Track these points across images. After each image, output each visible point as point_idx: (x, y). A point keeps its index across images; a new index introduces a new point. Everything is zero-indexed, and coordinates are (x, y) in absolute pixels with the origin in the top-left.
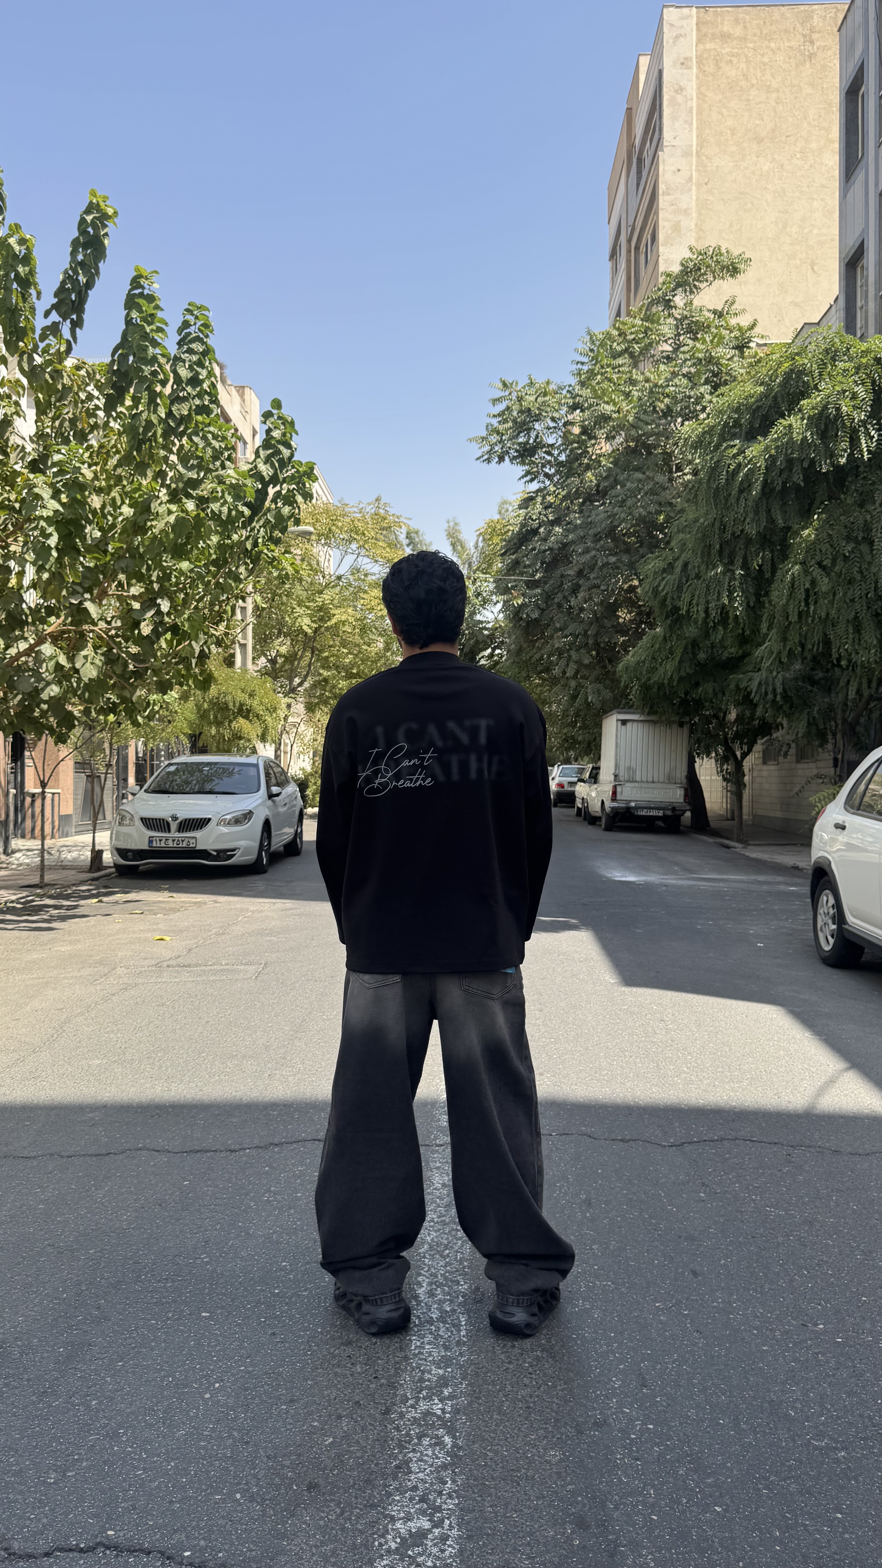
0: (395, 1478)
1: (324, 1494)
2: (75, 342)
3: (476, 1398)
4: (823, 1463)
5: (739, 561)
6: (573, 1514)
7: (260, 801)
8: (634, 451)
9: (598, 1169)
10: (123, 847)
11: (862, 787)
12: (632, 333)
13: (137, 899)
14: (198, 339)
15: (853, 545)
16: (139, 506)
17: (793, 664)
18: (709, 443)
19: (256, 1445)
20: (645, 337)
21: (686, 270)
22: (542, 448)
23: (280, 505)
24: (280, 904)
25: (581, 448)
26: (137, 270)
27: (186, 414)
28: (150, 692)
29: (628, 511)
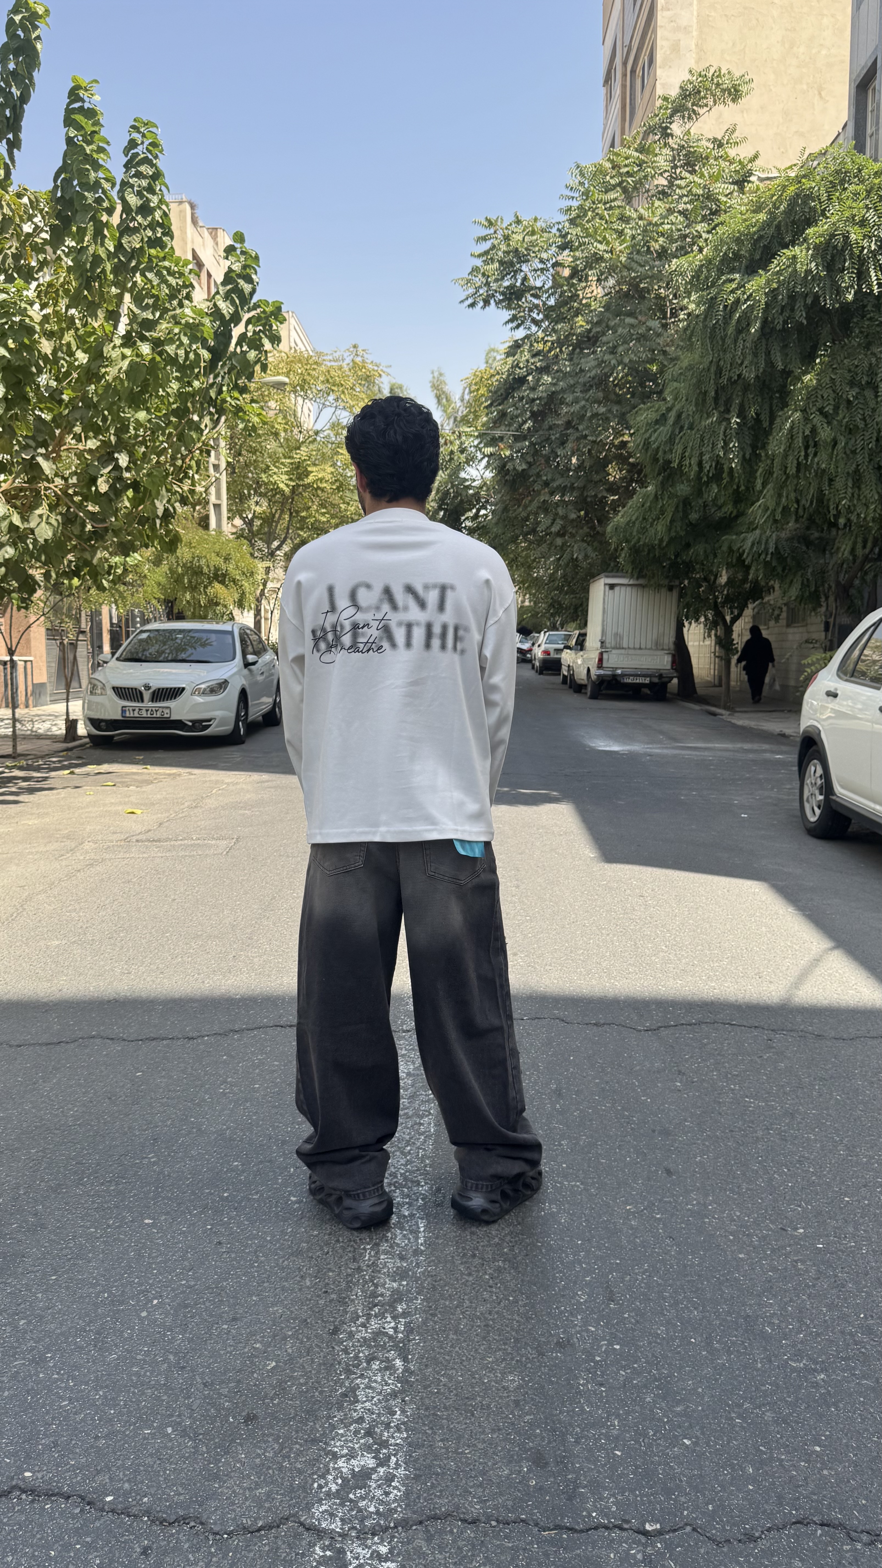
0: (340, 1408)
1: (262, 1427)
3: (431, 1315)
4: (800, 1387)
5: (735, 409)
6: (532, 1448)
7: (235, 670)
8: (627, 295)
9: (570, 1056)
10: (96, 717)
11: (856, 653)
12: (626, 166)
13: (111, 770)
14: (146, 161)
15: (857, 390)
16: (92, 351)
17: (788, 523)
18: (707, 278)
19: (193, 1371)
20: (639, 170)
21: (685, 94)
22: (529, 291)
23: (245, 348)
24: (256, 776)
25: (571, 291)
26: (74, 79)
27: (138, 246)
28: (111, 554)
29: (619, 358)
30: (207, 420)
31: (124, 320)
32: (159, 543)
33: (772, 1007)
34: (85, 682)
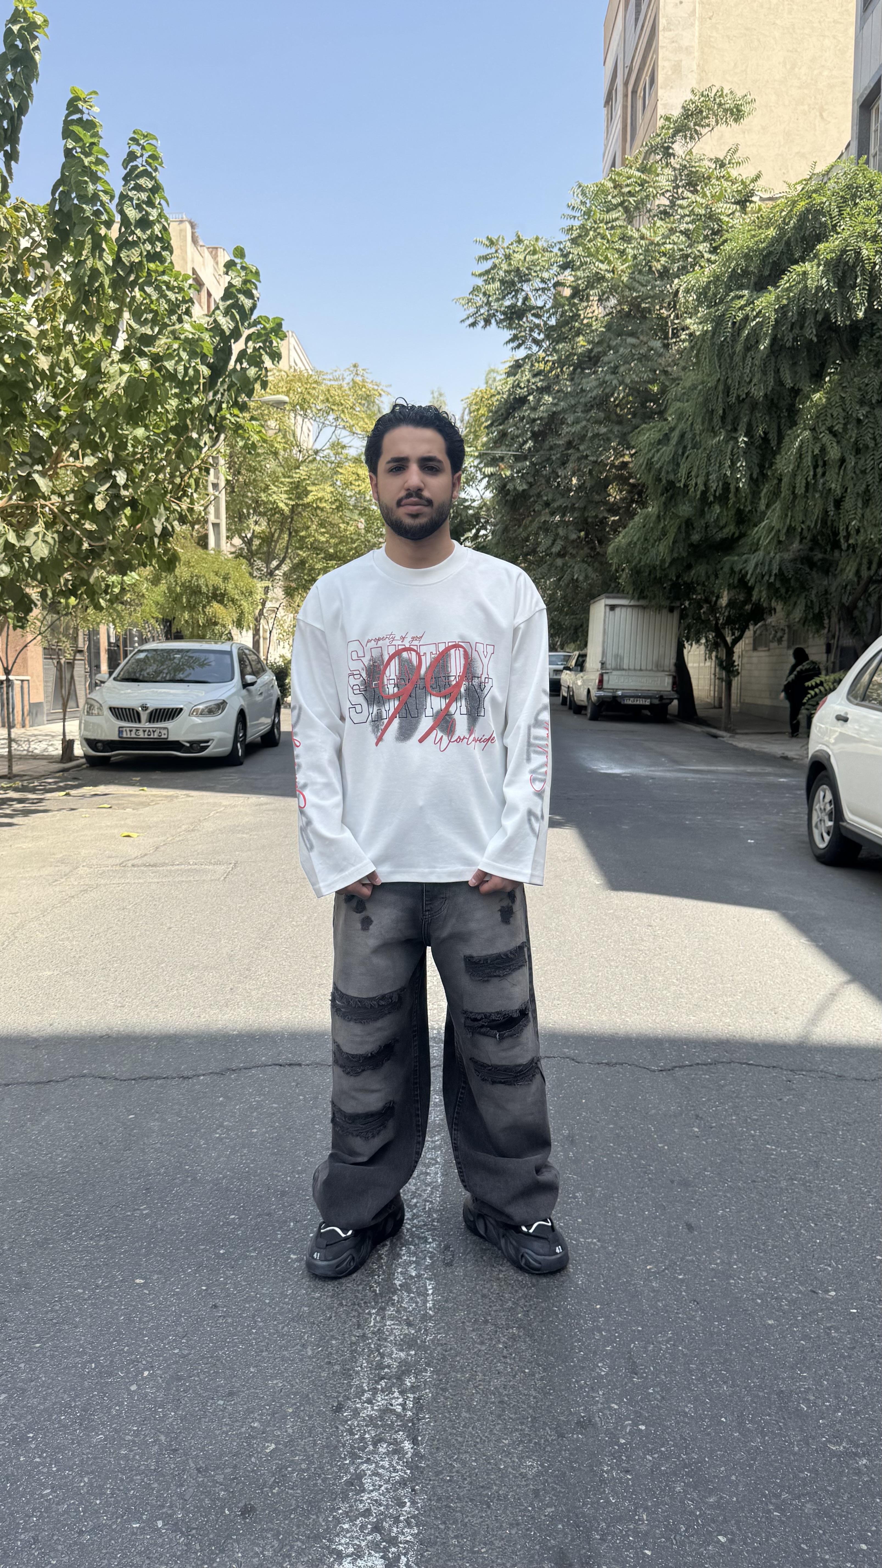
0: (345, 1498)
1: (261, 1520)
2: (11, 179)
3: (442, 1389)
4: (841, 1473)
5: (742, 428)
6: (554, 1547)
7: (234, 690)
8: (628, 314)
9: (582, 1099)
10: (93, 737)
11: (866, 677)
12: (627, 185)
13: (107, 792)
14: (146, 174)
15: (867, 409)
16: (90, 366)
17: (792, 543)
18: (715, 295)
19: (186, 1454)
20: (641, 190)
21: (687, 114)
22: (530, 311)
23: (245, 365)
24: (254, 799)
25: (572, 311)
26: (73, 91)
27: (137, 260)
28: (108, 573)
29: (620, 378)
30: (206, 437)
31: (122, 337)
32: (158, 562)
33: (789, 1045)
34: (82, 701)
